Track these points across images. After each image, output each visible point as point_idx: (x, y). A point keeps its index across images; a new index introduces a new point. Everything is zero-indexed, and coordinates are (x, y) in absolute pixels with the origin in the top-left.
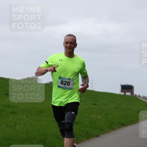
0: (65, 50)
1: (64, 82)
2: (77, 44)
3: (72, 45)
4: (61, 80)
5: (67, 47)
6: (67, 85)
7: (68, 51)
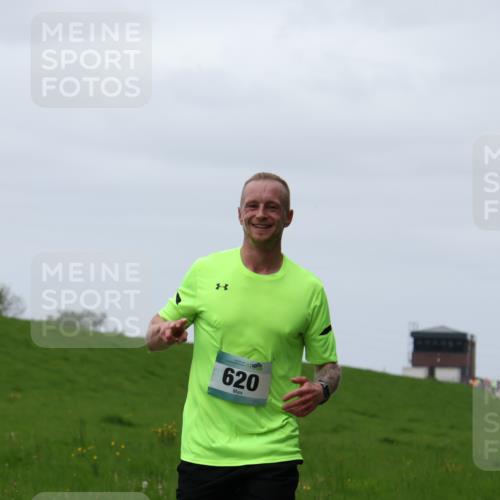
0: (248, 235)
1: (234, 375)
2: (292, 212)
3: (273, 215)
4: (227, 367)
5: (254, 221)
6: (246, 388)
7: (255, 236)
